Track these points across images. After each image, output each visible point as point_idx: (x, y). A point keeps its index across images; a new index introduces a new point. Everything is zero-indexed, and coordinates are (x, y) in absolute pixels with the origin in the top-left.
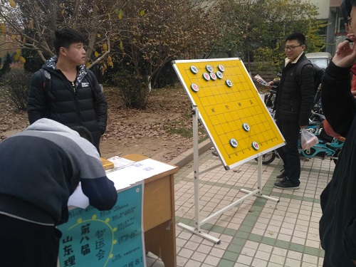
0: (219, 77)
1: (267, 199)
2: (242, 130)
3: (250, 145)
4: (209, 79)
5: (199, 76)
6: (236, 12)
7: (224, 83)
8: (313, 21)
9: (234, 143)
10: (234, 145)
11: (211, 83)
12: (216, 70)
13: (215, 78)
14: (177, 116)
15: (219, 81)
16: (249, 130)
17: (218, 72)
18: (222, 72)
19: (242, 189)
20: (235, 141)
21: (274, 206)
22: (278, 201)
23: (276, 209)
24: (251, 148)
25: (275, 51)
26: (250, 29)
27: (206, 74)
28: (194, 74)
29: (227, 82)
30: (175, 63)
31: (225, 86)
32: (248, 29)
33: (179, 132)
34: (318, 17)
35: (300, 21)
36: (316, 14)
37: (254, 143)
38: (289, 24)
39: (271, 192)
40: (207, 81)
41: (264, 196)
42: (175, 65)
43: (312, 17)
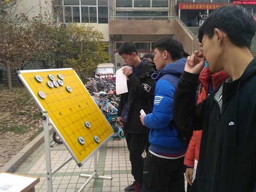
0: (61, 84)
1: (103, 179)
2: (85, 128)
3: (93, 140)
4: (52, 86)
5: (44, 84)
6: (46, 32)
7: (64, 89)
8: (101, 43)
9: (82, 140)
10: (82, 143)
11: (55, 90)
12: (57, 79)
13: (58, 86)
14: (7, 114)
15: (60, 87)
16: (90, 127)
17: (59, 80)
18: (62, 80)
19: (82, 175)
20: (82, 138)
21: (109, 184)
22: (112, 179)
23: (112, 186)
24: (94, 142)
25: (79, 62)
26: (58, 45)
27: (49, 82)
28: (39, 82)
29: (67, 88)
30: (20, 73)
31: (66, 92)
32: (57, 45)
33: (12, 129)
34: (104, 40)
35: (92, 42)
36: (102, 38)
37: (96, 137)
38: (86, 44)
39: (104, 171)
40: (51, 88)
41: (100, 177)
42: (20, 76)
43: (100, 40)
